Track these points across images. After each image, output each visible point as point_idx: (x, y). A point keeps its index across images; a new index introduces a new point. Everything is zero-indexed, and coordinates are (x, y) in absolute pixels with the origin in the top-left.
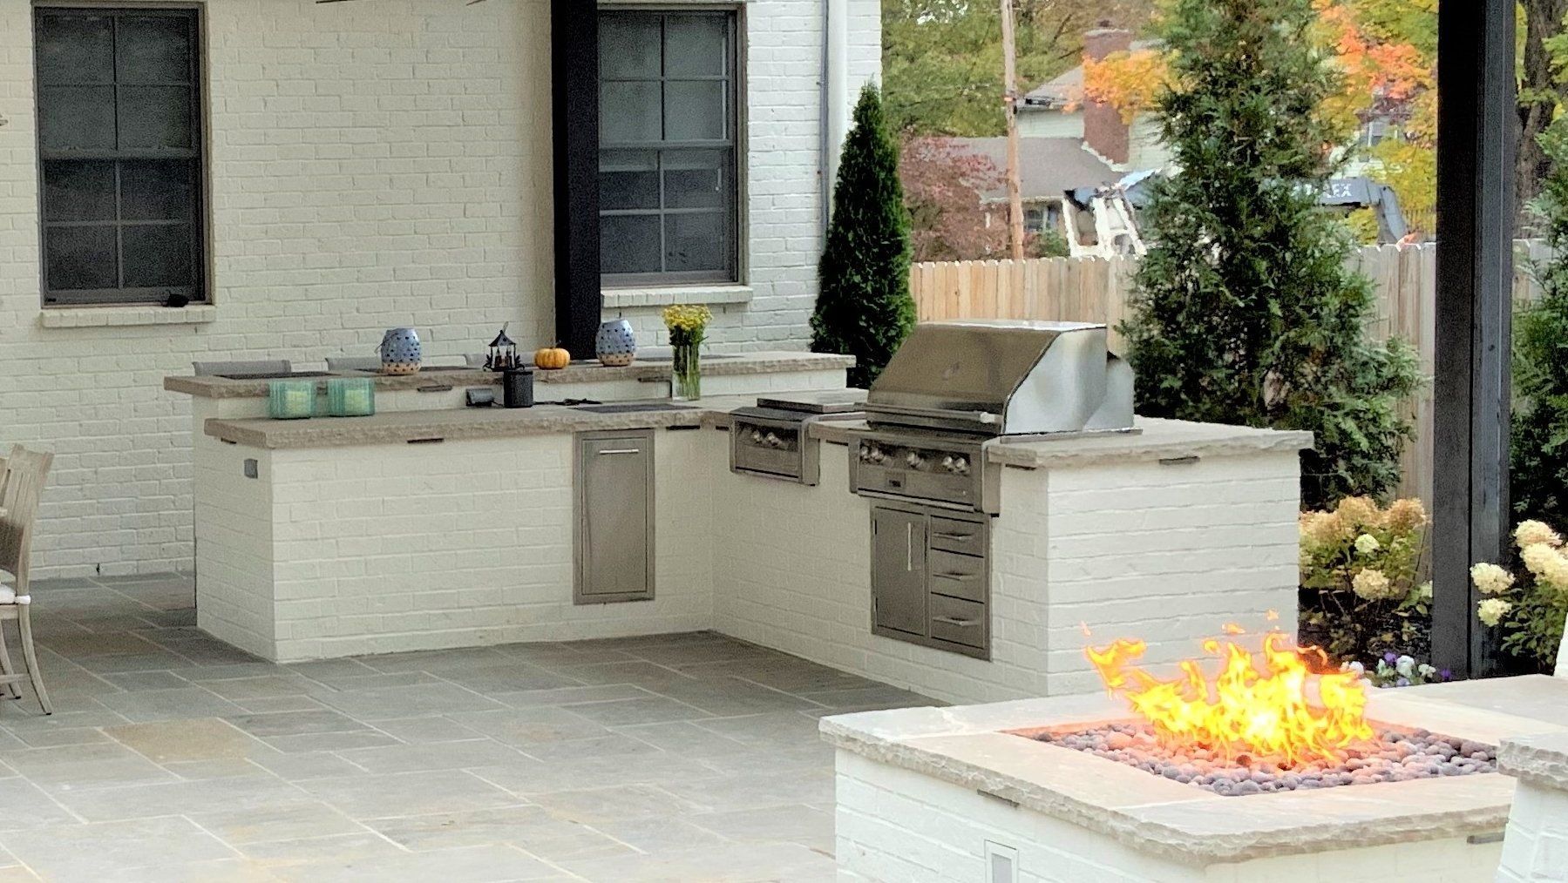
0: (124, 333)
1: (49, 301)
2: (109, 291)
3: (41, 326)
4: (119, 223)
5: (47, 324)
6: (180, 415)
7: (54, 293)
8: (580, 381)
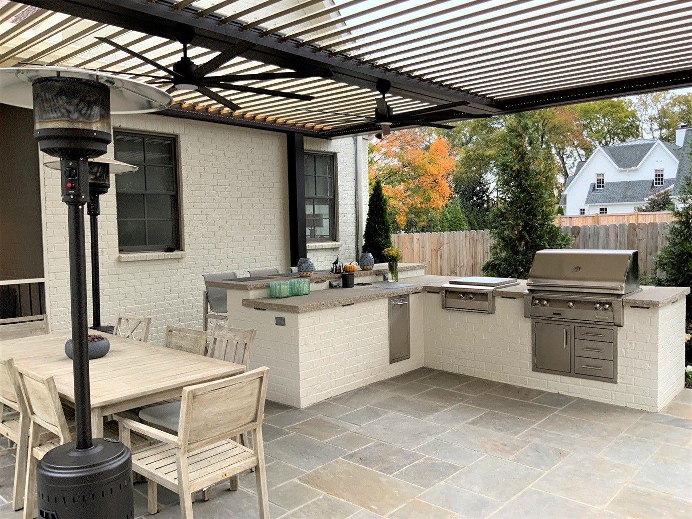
0: (152, 263)
1: (121, 251)
2: (143, 246)
3: (119, 261)
4: (146, 219)
5: (122, 260)
6: (173, 294)
7: (123, 247)
8: (362, 276)
